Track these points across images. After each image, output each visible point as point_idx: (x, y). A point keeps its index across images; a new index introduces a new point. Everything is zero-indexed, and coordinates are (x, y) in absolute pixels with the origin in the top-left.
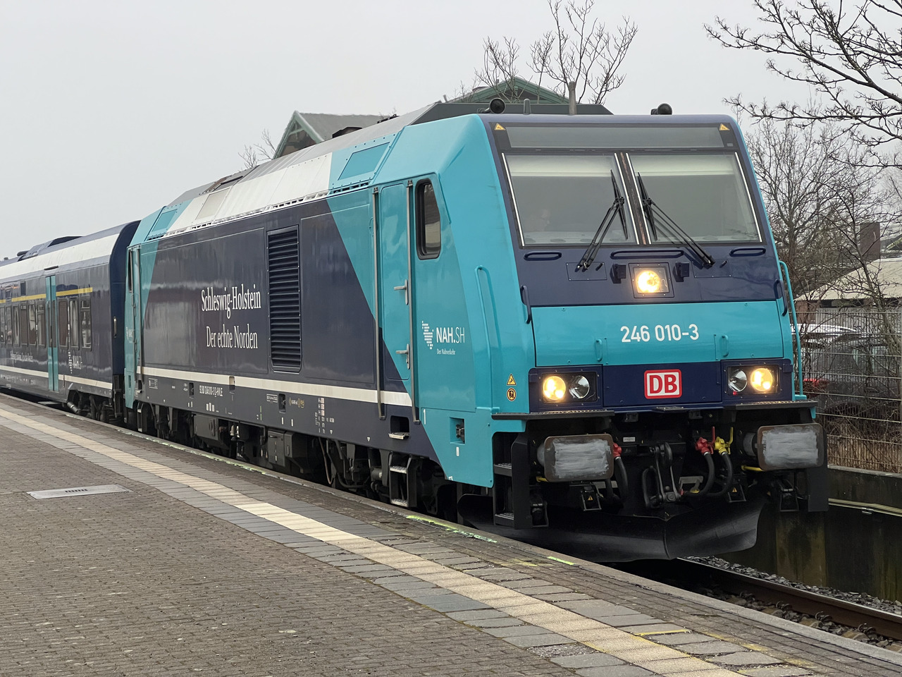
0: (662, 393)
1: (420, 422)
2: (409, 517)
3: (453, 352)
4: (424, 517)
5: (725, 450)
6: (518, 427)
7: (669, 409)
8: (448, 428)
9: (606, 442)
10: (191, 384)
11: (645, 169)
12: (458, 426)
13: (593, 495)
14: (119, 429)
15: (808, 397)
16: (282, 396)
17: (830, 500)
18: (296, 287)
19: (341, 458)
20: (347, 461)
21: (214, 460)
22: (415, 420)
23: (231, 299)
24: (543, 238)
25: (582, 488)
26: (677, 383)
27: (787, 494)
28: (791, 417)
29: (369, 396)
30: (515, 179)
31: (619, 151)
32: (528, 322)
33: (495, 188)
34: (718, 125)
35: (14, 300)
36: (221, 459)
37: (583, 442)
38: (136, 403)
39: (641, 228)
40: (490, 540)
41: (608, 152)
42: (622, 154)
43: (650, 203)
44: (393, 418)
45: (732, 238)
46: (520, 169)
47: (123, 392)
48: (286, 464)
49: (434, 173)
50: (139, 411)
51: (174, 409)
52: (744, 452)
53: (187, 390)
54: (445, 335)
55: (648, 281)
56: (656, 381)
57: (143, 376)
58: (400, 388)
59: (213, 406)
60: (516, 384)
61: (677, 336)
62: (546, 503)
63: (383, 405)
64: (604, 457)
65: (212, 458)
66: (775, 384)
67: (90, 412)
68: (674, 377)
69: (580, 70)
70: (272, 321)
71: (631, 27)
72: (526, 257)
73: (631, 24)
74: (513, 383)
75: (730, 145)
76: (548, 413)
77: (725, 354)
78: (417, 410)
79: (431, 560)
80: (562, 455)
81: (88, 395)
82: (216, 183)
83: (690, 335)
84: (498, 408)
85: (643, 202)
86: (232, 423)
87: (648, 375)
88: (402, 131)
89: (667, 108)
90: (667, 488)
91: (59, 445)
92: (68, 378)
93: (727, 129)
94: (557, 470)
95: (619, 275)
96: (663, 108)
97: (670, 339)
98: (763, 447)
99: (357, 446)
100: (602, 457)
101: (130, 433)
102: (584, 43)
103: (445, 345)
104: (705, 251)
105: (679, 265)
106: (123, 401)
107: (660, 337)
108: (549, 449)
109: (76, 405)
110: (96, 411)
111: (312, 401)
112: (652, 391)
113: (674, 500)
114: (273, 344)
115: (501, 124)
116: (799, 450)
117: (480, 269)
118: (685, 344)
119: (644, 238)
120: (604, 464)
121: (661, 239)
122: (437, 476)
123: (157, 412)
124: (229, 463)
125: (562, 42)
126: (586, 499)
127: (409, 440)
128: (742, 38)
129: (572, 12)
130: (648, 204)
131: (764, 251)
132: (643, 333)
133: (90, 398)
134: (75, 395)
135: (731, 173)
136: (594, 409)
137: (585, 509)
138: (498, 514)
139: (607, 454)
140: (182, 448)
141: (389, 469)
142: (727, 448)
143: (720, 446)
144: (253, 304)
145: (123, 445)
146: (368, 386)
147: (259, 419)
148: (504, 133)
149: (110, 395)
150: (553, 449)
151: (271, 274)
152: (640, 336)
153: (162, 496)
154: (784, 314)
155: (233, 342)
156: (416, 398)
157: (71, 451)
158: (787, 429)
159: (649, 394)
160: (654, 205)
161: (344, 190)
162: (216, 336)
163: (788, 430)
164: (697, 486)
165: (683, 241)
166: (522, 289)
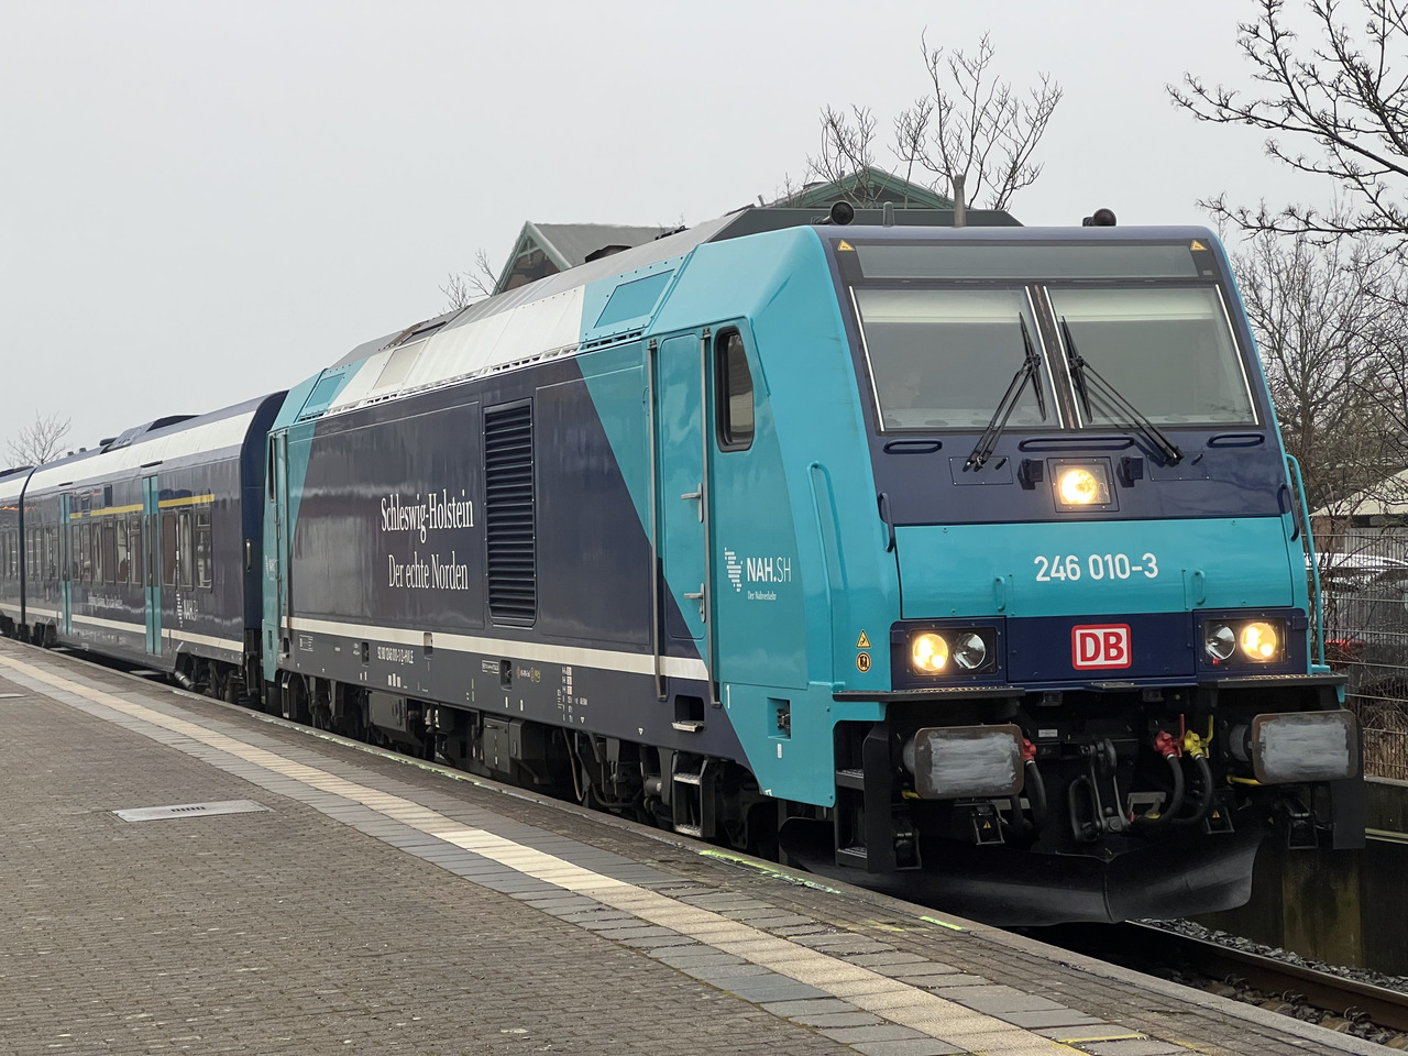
0: (1101, 661)
1: (722, 705)
2: (704, 853)
3: (773, 597)
4: (728, 853)
5: (1200, 751)
6: (873, 713)
7: (1112, 686)
8: (765, 715)
9: (1012, 738)
10: (365, 644)
11: (1073, 311)
12: (779, 711)
13: (992, 820)
14: (254, 714)
15: (1332, 669)
16: (506, 663)
17: (1367, 830)
18: (528, 494)
19: (598, 761)
20: (607, 765)
21: (400, 762)
22: (713, 702)
23: (427, 512)
24: (913, 419)
25: (975, 808)
26: (1124, 645)
27: (1300, 822)
28: (1306, 699)
29: (643, 664)
30: (869, 328)
31: (1032, 283)
32: (889, 550)
33: (838, 340)
34: (1188, 242)
35: (93, 513)
36: (411, 761)
37: (975, 736)
38: (279, 673)
39: (1067, 404)
40: (830, 890)
41: (1014, 285)
42: (1036, 288)
43: (1082, 363)
44: (678, 697)
45: (1211, 418)
46: (877, 311)
47: (260, 656)
48: (511, 770)
49: (744, 317)
50: (285, 686)
51: (338, 683)
52: (1230, 753)
53: (358, 653)
54: (760, 570)
55: (1077, 486)
56: (1090, 641)
57: (291, 631)
58: (689, 651)
59: (399, 678)
60: (870, 645)
61: (1123, 572)
62: (918, 834)
63: (663, 678)
64: (1009, 761)
65: (397, 759)
66: (1279, 647)
67: (209, 687)
68: (1119, 637)
69: (971, 155)
70: (490, 547)
71: (1052, 89)
72: (887, 448)
73: (1051, 85)
74: (866, 644)
75: (1208, 273)
76: (920, 691)
77: (1200, 601)
78: (717, 685)
79: (738, 921)
80: (943, 757)
81: (205, 661)
82: (405, 333)
83: (1144, 570)
84: (843, 683)
85: (1070, 362)
86: (428, 706)
87: (1078, 632)
88: (693, 252)
89: (1108, 216)
90: (1109, 810)
91: (162, 738)
92: (176, 634)
93: (1202, 248)
94: (934, 782)
95: (1033, 476)
96: (1103, 215)
97: (1112, 577)
98: (1261, 747)
99: (623, 742)
100: (1005, 761)
101: (270, 720)
102: (978, 114)
103: (761, 586)
104: (1168, 439)
105: (1127, 461)
106: (259, 670)
107: (1097, 573)
108: (922, 748)
109: (188, 676)
110: (218, 685)
111: (554, 670)
112: (1084, 658)
113: (1119, 829)
114: (492, 583)
115: (847, 241)
116: (1318, 751)
117: (816, 466)
118: (1138, 584)
119: (1071, 418)
120: (1008, 771)
121: (1099, 421)
122: (745, 789)
123: (313, 688)
124: (423, 767)
125: (944, 113)
126: (981, 826)
127: (704, 733)
128: (1226, 107)
129: (959, 66)
130: (1078, 364)
131: (1262, 439)
132: (1069, 567)
133: (210, 664)
134: (188, 661)
135: (1210, 318)
136: (992, 685)
137: (979, 843)
138: (843, 848)
139: (1013, 754)
140: (350, 743)
141: (672, 778)
142: (1203, 749)
143: (1193, 744)
144: (461, 520)
145: (260, 737)
146: (641, 649)
147: (470, 699)
148: (854, 253)
149: (239, 661)
150: (928, 748)
151: (489, 474)
152: (1065, 571)
153: (320, 818)
154: (1294, 538)
155: (429, 579)
156: (714, 668)
157: (179, 747)
158: (1299, 719)
159: (1079, 663)
160: (1088, 366)
161: (603, 343)
162: (404, 570)
163: (1301, 721)
164: (1156, 807)
165: (1132, 422)
166: (880, 499)
